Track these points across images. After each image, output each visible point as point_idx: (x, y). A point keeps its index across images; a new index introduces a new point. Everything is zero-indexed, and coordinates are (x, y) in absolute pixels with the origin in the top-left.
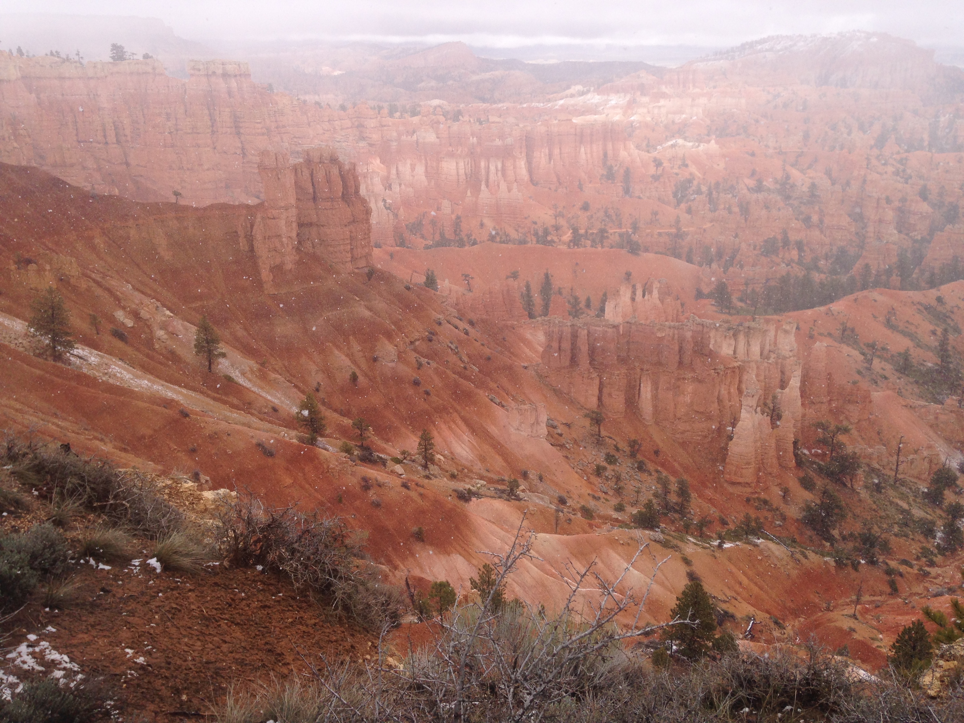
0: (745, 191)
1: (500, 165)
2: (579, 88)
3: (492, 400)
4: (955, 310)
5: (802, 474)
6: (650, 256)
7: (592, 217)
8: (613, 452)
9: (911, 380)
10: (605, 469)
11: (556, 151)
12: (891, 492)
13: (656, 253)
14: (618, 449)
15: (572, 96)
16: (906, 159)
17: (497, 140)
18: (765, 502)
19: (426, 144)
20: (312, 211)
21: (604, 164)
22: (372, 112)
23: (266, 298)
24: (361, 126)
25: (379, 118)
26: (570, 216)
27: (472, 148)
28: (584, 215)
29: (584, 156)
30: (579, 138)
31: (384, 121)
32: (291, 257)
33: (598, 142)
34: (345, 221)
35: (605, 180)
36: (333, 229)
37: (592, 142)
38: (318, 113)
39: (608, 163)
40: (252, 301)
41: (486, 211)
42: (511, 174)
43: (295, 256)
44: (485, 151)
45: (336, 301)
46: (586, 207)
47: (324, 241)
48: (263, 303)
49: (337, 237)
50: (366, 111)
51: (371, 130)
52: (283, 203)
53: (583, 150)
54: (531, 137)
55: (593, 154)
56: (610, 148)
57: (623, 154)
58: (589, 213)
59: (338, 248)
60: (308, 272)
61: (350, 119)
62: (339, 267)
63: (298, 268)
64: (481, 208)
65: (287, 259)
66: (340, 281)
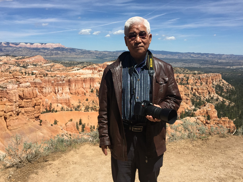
1: (61, 89)
7: (89, 103)
11: (77, 85)
15: (75, 70)
17: (60, 81)
19: (38, 83)
20: (23, 103)
21: (90, 88)
22: (20, 74)
23: (8, 131)
24: (17, 78)
25: (22, 76)
26: (83, 102)
27: (52, 84)
28: (87, 102)
29: (85, 86)
30: (83, 81)
31: (24, 77)
32: (16, 118)
33: (88, 82)
34: (33, 106)
35: (91, 92)
36: (29, 108)
37: (87, 82)
38: (2, 74)
39: (91, 88)
40: (4, 132)
41: (59, 102)
42: (65, 91)
43: (17, 117)
44: (57, 85)
45: (32, 131)
46: (87, 100)
47: (26, 112)
48: (7, 133)
49: (30, 111)
50: (18, 74)
51: (20, 79)
52: (15, 101)
53: (84, 84)
54: (69, 81)
55: (87, 85)
56: (92, 84)
57: (95, 86)
58: (88, 102)
59: (31, 114)
60: (22, 122)
61: (13, 76)
62: (31, 120)
63: (18, 121)
64: (57, 101)
65: (14, 118)
66: (32, 124)
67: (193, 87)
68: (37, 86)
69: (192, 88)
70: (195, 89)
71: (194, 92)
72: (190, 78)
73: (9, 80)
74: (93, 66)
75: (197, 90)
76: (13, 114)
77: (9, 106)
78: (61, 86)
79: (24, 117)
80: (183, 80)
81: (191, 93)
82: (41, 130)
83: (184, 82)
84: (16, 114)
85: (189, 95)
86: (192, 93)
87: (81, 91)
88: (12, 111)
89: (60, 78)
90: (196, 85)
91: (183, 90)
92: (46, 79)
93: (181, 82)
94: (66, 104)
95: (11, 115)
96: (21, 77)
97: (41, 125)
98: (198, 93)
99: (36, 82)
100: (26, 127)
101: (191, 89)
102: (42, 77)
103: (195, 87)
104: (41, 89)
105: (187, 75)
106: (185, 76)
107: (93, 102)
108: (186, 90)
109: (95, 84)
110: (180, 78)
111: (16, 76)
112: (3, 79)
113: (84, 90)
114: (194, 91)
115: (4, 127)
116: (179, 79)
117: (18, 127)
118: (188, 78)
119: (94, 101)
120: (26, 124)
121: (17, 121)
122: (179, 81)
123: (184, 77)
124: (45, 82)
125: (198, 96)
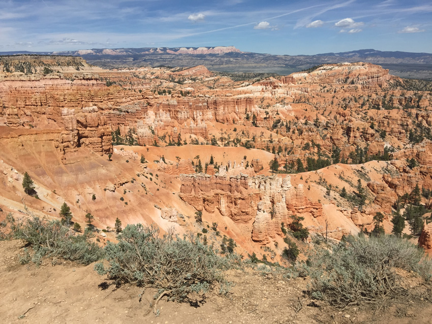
0: (300, 125)
1: (201, 114)
2: (247, 83)
3: (155, 206)
4: (369, 172)
5: (285, 237)
6: (255, 150)
7: (237, 134)
8: (206, 228)
9: (346, 200)
10: (201, 235)
11: (226, 108)
12: (323, 245)
13: (258, 149)
14: (208, 227)
16: (367, 112)
17: (200, 103)
18: (268, 248)
19: (172, 105)
20: (86, 132)
21: (245, 113)
22: (151, 93)
23: (62, 166)
24: (147, 98)
25: (154, 95)
26: (229, 134)
27: (190, 107)
28: (234, 133)
29: (237, 110)
30: (235, 103)
31: (156, 96)
32: (75, 149)
33: (243, 104)
34: (99, 135)
35: (245, 119)
36: (94, 139)
37: (241, 104)
38: (129, 93)
39: (247, 113)
40: (56, 167)
41: (193, 131)
42: (206, 117)
43: (77, 149)
44: (196, 108)
45: (93, 166)
46: (235, 130)
47: (91, 143)
48: (60, 168)
49: (96, 142)
50: (149, 92)
51: (150, 100)
52: (71, 128)
53: (237, 107)
54: (215, 103)
55: (241, 109)
56: (248, 107)
57: (253, 109)
58: (236, 132)
59: (97, 146)
60: (82, 156)
61: (143, 96)
62: (97, 153)
63: (78, 154)
64: (191, 131)
65: (73, 150)
66: (96, 159)
67: (419, 112)
68: (171, 109)
69: (417, 115)
70: (423, 117)
71: (419, 120)
72: (424, 97)
73: (136, 102)
74: (269, 79)
75: (425, 118)
76: (70, 145)
77: (64, 135)
78: (201, 109)
79: (87, 150)
80: (411, 101)
81: (415, 122)
82: (108, 167)
83: (413, 104)
84: (75, 145)
85: (407, 125)
86: (417, 122)
87: (232, 117)
88: (70, 141)
89: (204, 98)
90: (426, 110)
91: (400, 118)
92: (185, 99)
93: (406, 104)
94: (202, 134)
95: (68, 147)
96: (152, 97)
97: (111, 160)
98: (427, 123)
99: (170, 104)
100: (86, 162)
101: (414, 116)
102: (179, 97)
103: (424, 113)
104: (176, 113)
105: (419, 92)
106: (415, 94)
107: (243, 133)
108: (404, 118)
109: (252, 107)
110: (406, 98)
111: (146, 96)
112: (129, 99)
113: (236, 115)
114: (420, 118)
115: (58, 161)
116: (403, 98)
117: (76, 161)
118: (420, 97)
119: (245, 132)
120: (86, 157)
121: (76, 153)
122: (403, 103)
123: (414, 96)
124: (184, 103)
125: (425, 128)
